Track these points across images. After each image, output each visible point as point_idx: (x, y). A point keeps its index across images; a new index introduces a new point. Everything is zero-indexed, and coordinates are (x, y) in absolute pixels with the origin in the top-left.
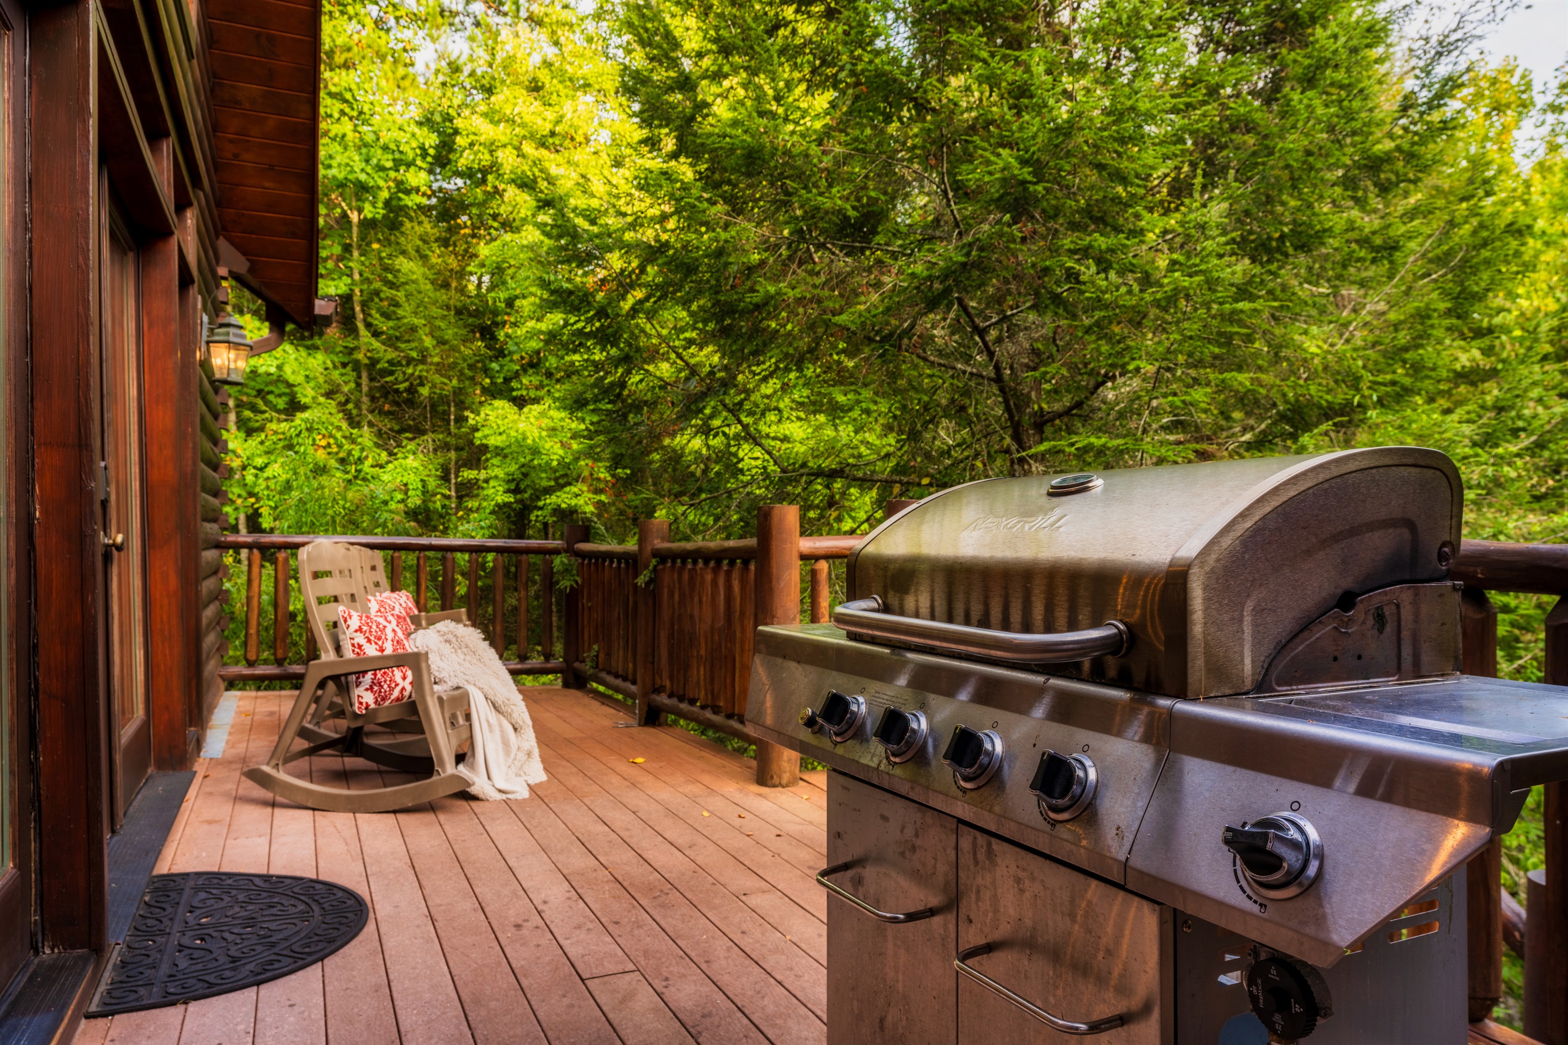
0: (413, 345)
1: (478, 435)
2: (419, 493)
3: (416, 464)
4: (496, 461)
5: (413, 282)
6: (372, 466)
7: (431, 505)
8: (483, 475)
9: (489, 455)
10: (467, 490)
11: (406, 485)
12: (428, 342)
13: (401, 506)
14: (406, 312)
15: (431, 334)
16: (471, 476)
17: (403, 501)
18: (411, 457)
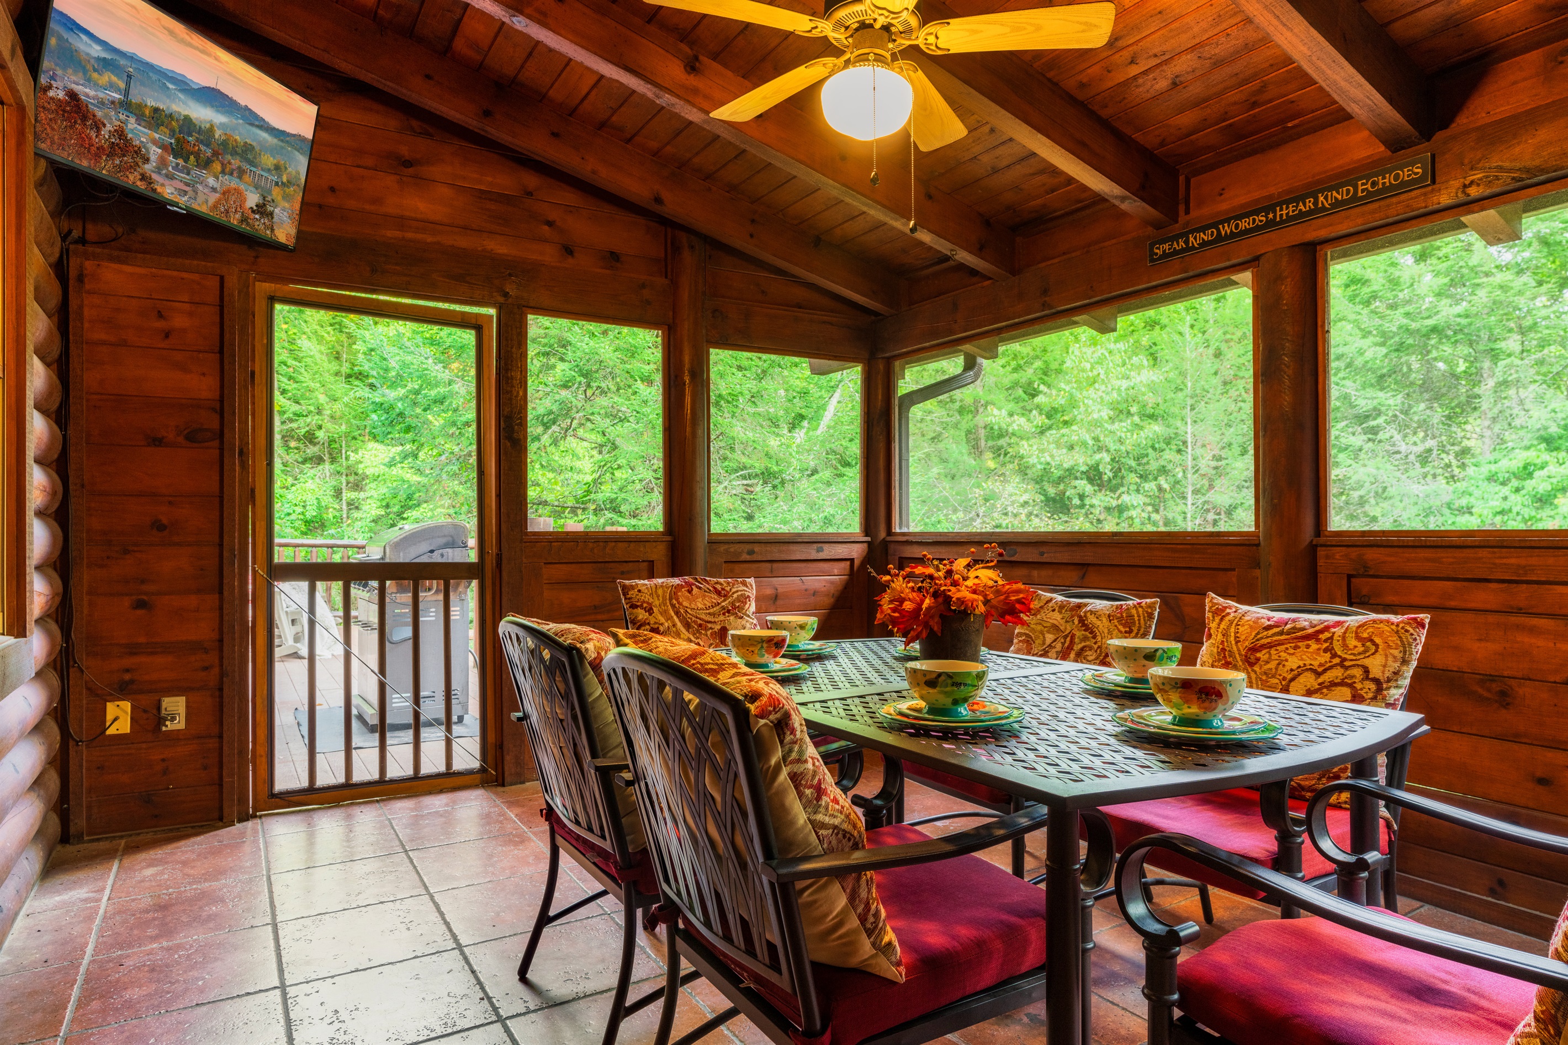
0: (311, 402)
1: (361, 466)
2: (315, 508)
3: (312, 487)
4: (373, 485)
5: (311, 357)
6: (281, 488)
7: (325, 516)
8: (362, 495)
9: (368, 481)
10: (353, 506)
11: (305, 502)
12: (323, 399)
13: (302, 517)
14: (305, 377)
15: (325, 393)
16: (353, 497)
17: (303, 513)
18: (310, 481)
